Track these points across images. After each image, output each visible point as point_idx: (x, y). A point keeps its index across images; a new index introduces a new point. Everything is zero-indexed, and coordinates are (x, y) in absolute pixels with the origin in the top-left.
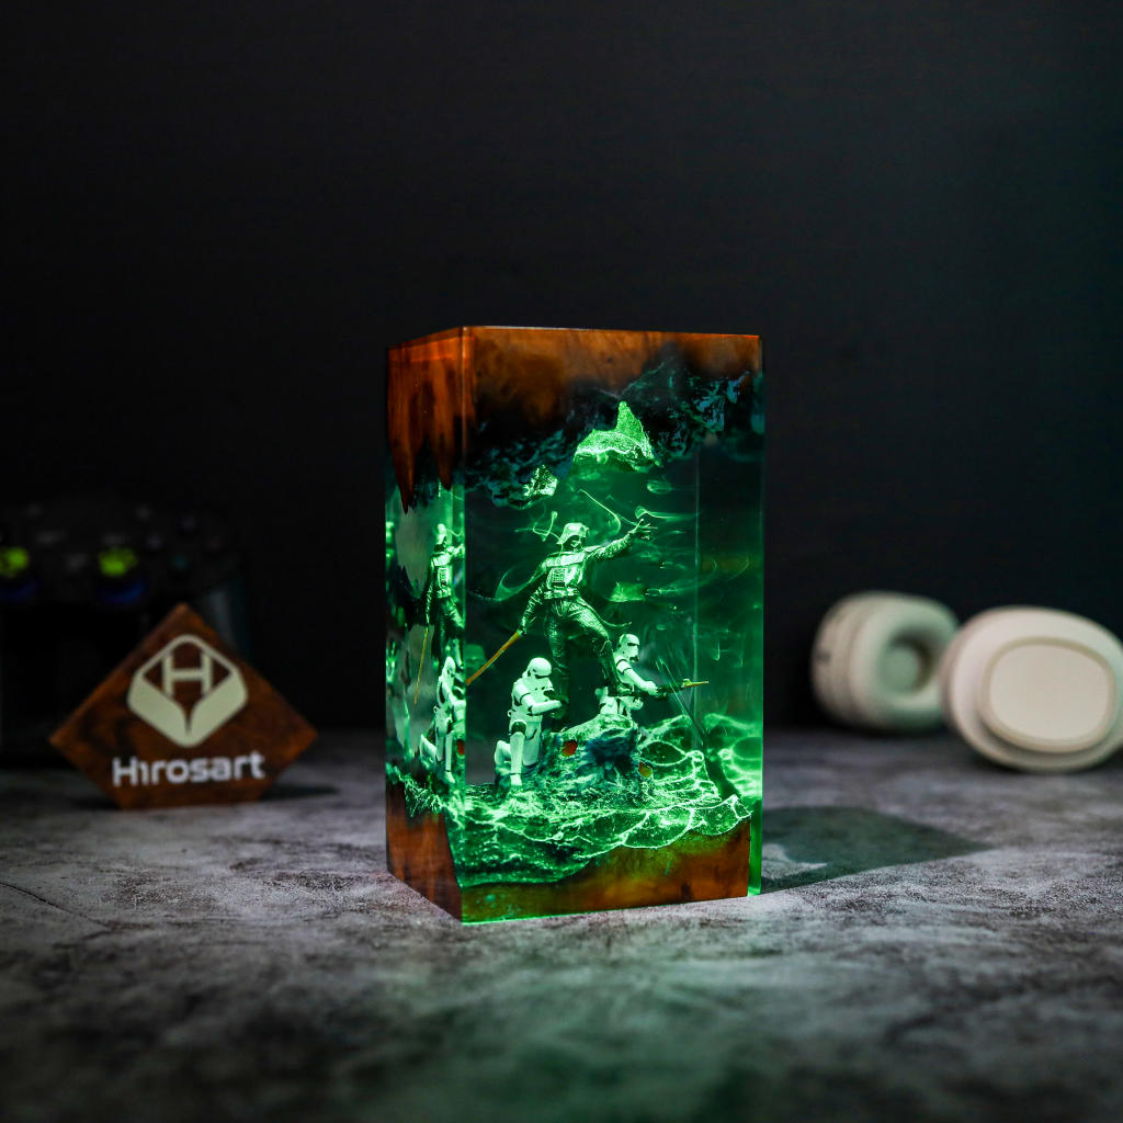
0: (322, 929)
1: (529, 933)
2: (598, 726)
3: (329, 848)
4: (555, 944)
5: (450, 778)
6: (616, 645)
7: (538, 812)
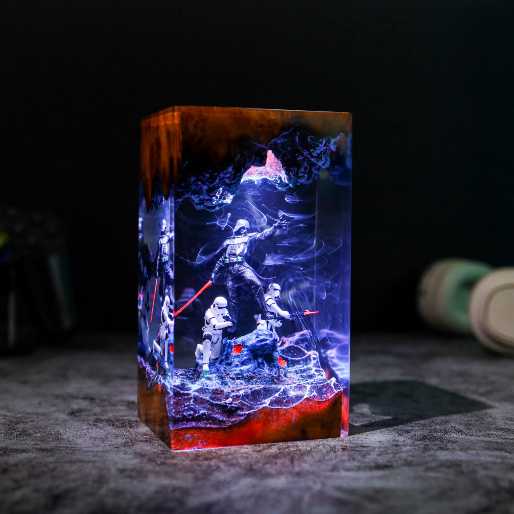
0: (126, 453)
1: (245, 455)
2: (254, 337)
3: (121, 403)
4: (261, 461)
5: (167, 365)
6: (266, 290)
7: (218, 386)
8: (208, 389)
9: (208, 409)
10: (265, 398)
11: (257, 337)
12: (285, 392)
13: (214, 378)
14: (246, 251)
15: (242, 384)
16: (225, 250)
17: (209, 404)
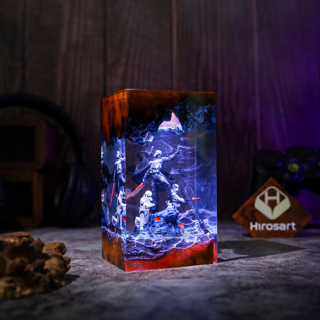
5: (121, 228)
6: (172, 187)
7: (148, 238)
8: (143, 239)
9: (144, 250)
10: (173, 244)
11: (168, 212)
12: (183, 240)
13: (146, 234)
14: (161, 167)
15: (161, 237)
16: (149, 166)
17: (144, 247)
